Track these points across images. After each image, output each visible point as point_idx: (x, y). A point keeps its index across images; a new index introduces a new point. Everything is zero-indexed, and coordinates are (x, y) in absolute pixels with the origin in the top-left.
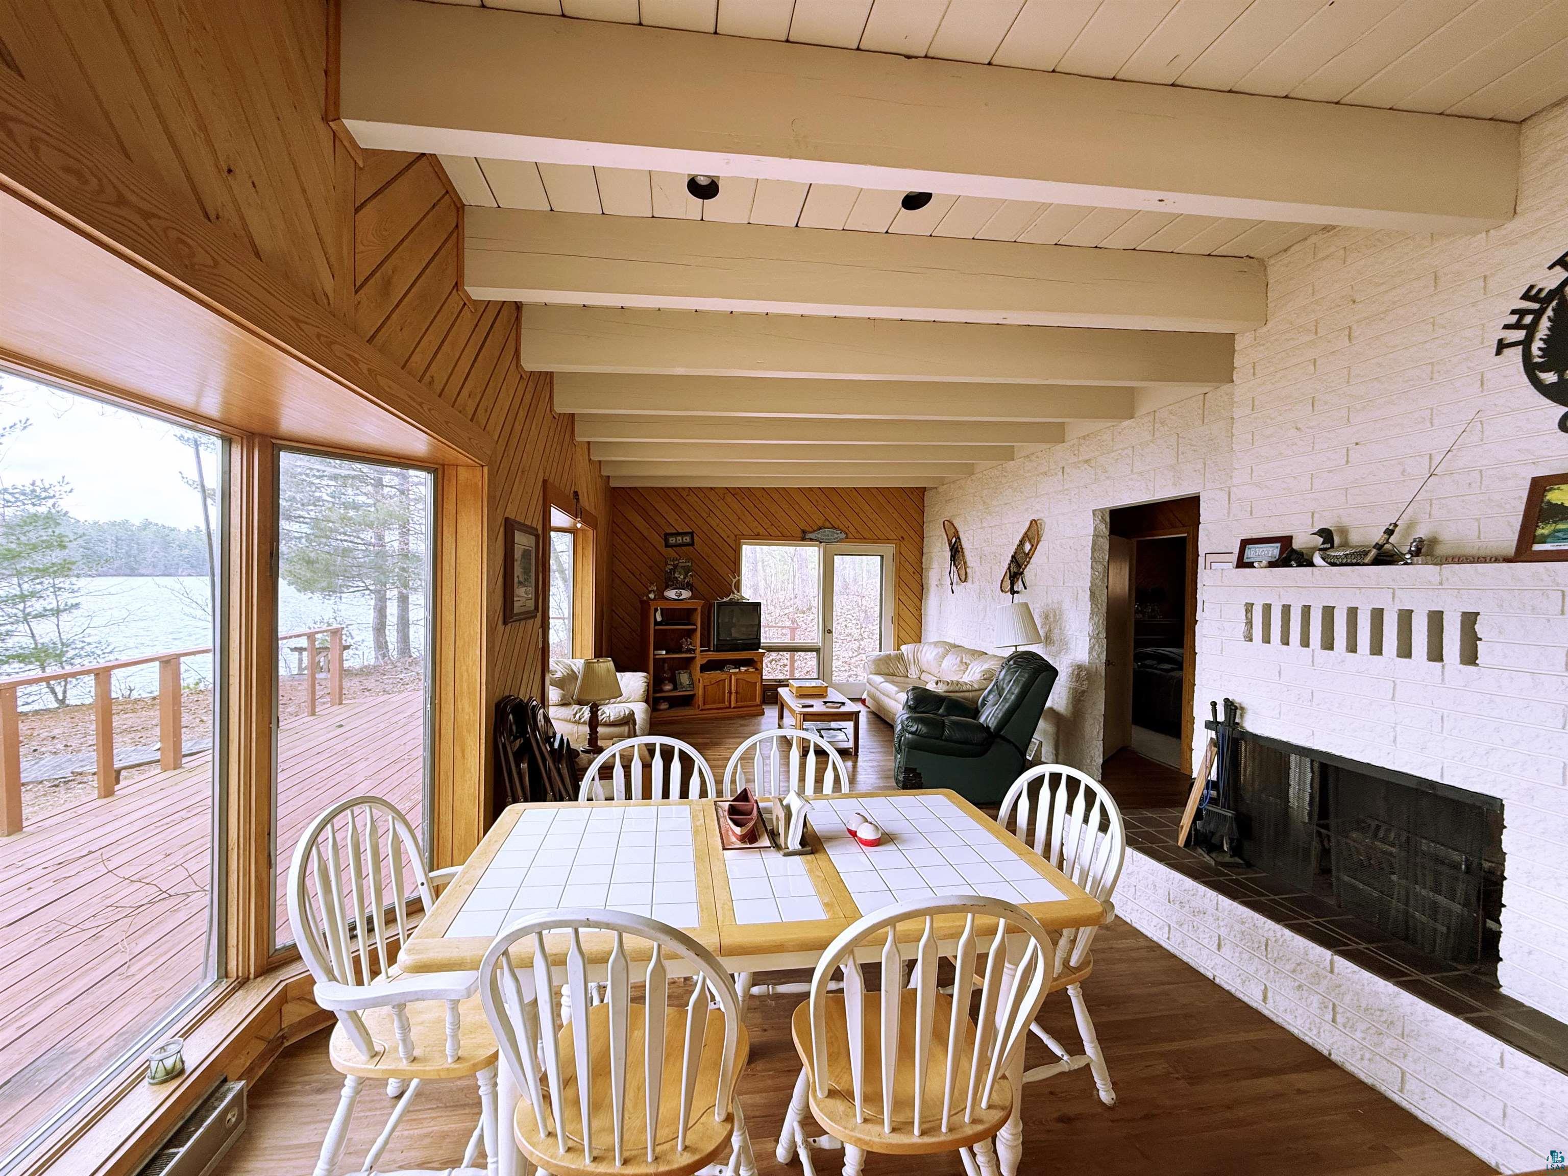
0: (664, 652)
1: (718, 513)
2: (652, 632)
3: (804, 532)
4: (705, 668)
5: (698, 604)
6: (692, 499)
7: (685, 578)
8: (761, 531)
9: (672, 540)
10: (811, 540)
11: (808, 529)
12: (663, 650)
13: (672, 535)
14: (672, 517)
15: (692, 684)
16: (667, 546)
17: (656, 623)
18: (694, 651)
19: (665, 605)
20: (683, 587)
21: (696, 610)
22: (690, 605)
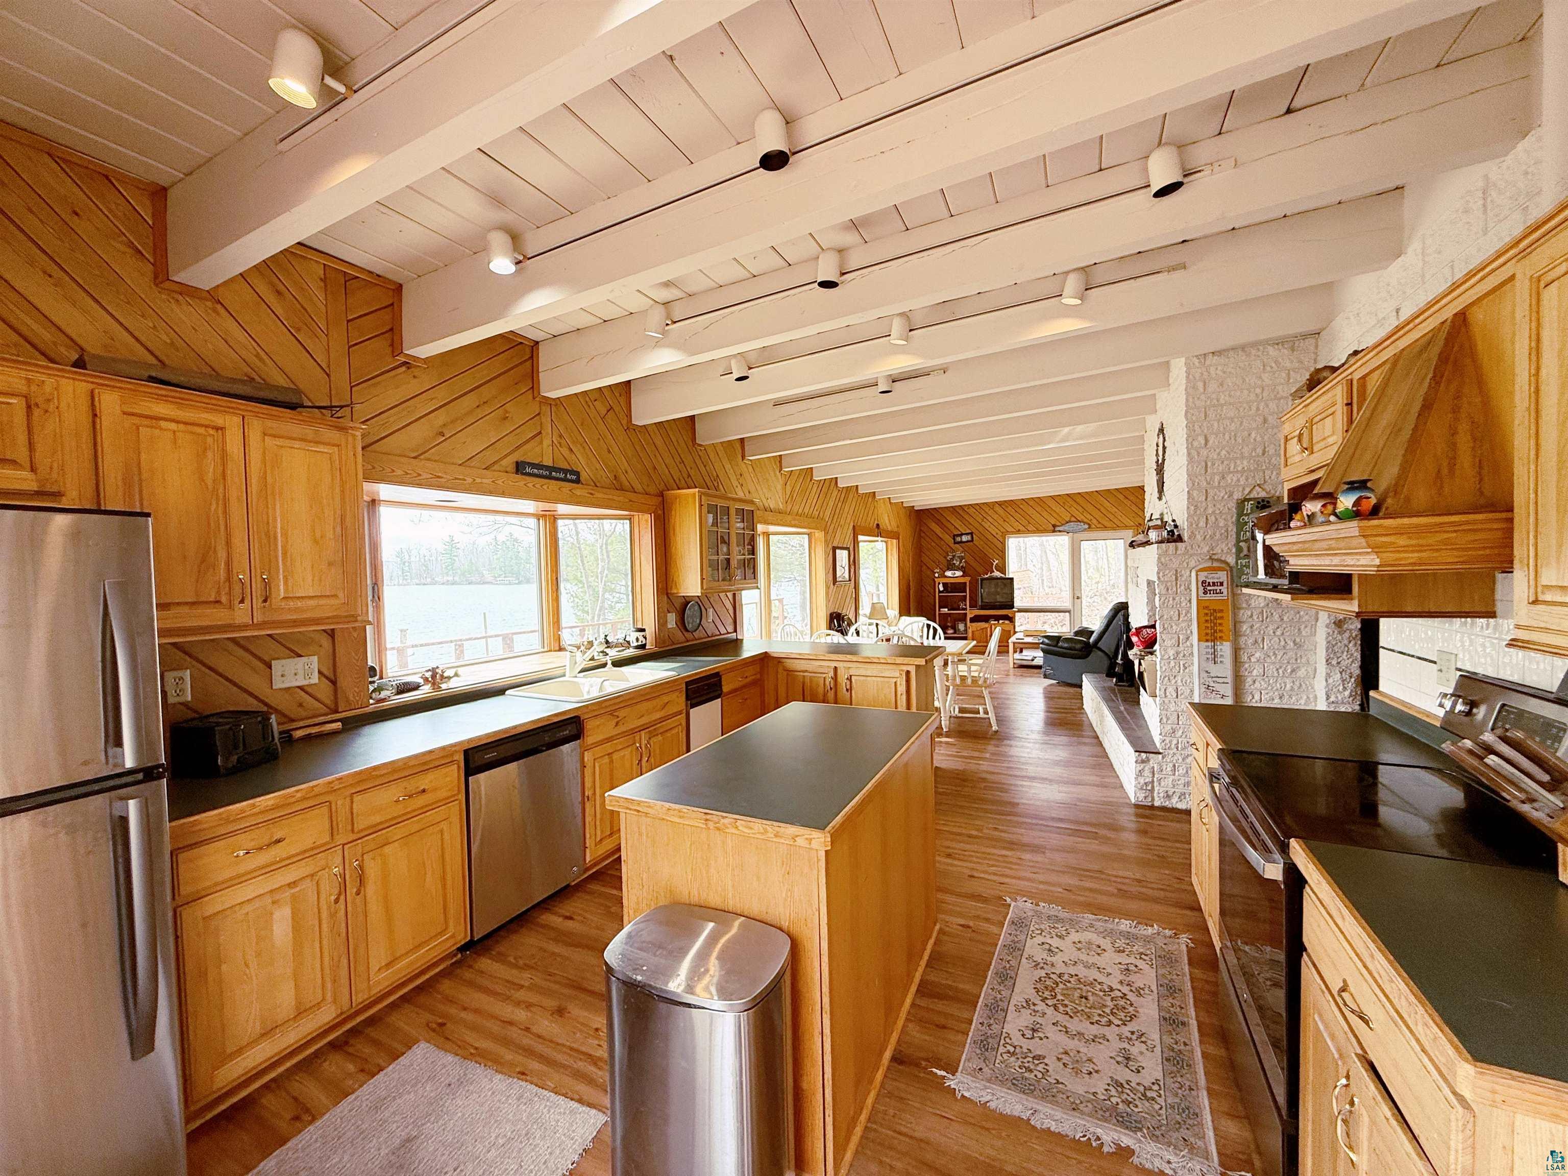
0: (947, 609)
1: (989, 518)
2: (937, 597)
3: (1054, 526)
4: (973, 620)
5: (967, 580)
6: (972, 511)
7: (960, 563)
8: (1022, 528)
9: (958, 539)
10: (1060, 531)
11: (1058, 524)
13: (958, 535)
14: (958, 523)
15: (966, 630)
16: (955, 543)
17: (940, 592)
18: (965, 609)
19: (946, 580)
20: (958, 569)
21: (965, 583)
22: (962, 580)
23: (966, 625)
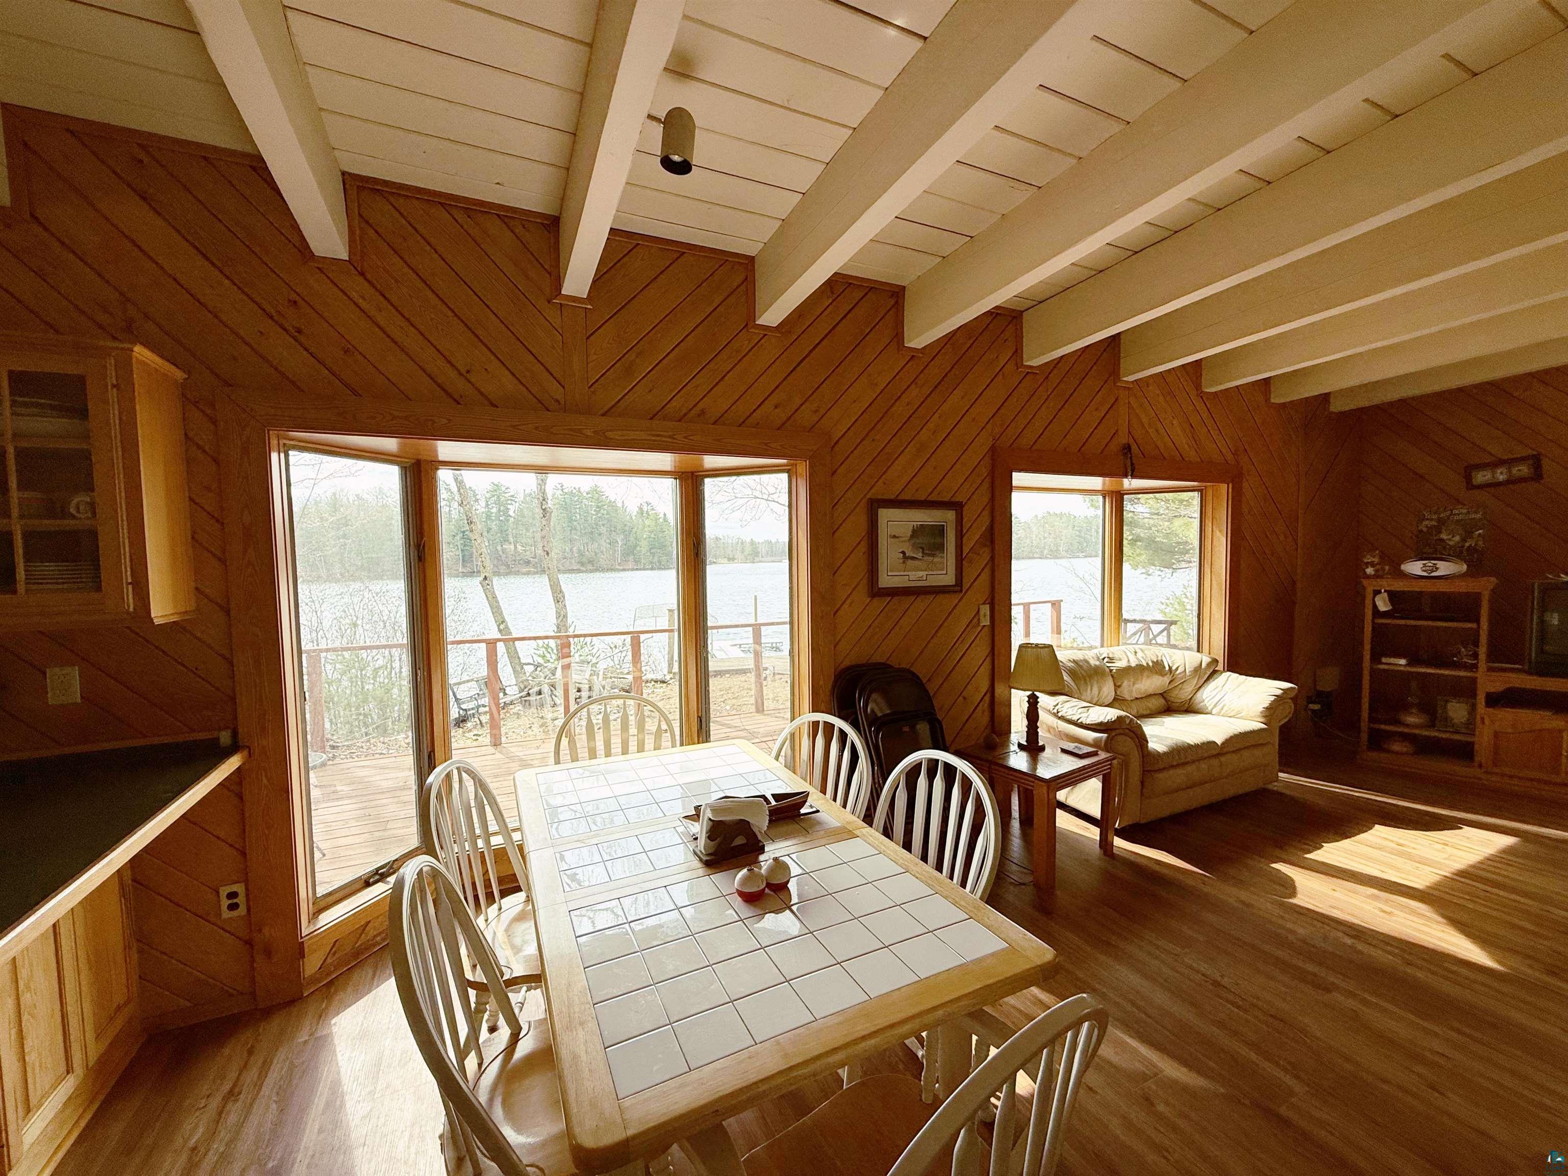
0: (1403, 662)
2: (1368, 628)
4: (1493, 700)
5: (1485, 586)
7: (1464, 540)
9: (1481, 477)
12: (1400, 656)
13: (1484, 466)
14: (1484, 436)
15: (1470, 725)
16: (1470, 486)
17: (1376, 612)
18: (1474, 667)
19: (1399, 586)
20: (1454, 554)
21: (1477, 597)
22: (1463, 587)
23: (1473, 708)
